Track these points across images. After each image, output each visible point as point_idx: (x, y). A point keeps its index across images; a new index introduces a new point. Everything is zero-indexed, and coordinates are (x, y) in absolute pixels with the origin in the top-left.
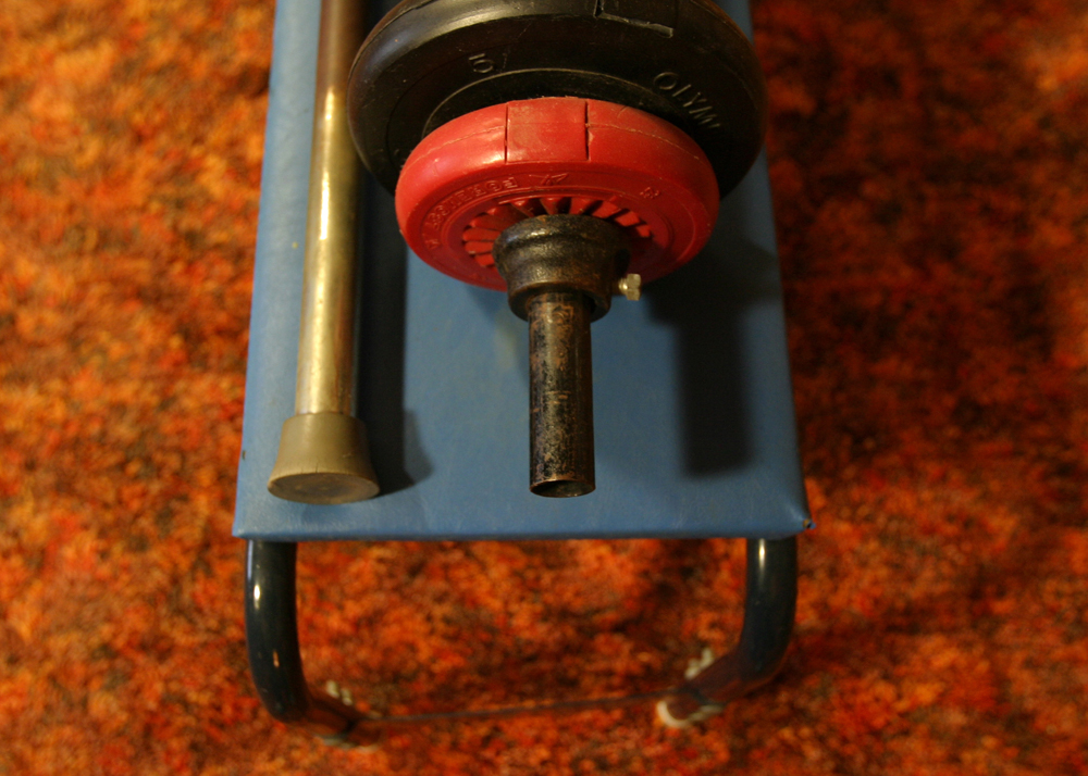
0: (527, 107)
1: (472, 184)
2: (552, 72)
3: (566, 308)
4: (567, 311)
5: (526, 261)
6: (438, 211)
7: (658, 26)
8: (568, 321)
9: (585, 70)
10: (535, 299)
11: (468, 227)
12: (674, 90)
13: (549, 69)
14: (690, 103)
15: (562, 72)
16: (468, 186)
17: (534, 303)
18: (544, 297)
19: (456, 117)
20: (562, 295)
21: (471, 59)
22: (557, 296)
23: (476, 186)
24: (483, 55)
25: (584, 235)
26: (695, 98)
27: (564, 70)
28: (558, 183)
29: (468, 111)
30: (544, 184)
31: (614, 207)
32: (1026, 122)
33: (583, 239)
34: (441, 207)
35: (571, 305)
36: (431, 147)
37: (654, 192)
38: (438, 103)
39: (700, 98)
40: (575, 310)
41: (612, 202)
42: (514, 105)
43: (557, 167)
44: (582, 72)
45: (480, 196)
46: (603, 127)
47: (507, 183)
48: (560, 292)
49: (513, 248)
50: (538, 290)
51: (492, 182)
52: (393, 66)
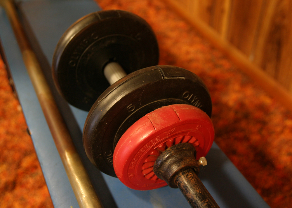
0: (153, 113)
1: (145, 145)
2: (153, 103)
3: (189, 174)
4: (191, 175)
5: (169, 165)
6: (134, 161)
7: (180, 78)
8: (193, 177)
9: (163, 99)
10: (177, 177)
11: (144, 163)
12: (189, 97)
13: (152, 103)
14: (193, 101)
15: (156, 102)
16: (144, 145)
17: (178, 178)
18: (181, 174)
19: (129, 127)
20: (186, 171)
21: (127, 107)
22: (185, 171)
23: (147, 144)
24: (131, 105)
25: (184, 149)
26: (194, 99)
27: (157, 101)
28: (173, 133)
29: (134, 123)
30: (169, 135)
31: (189, 137)
32: (231, 115)
33: (185, 150)
34: (134, 159)
35: (191, 172)
36: (125, 139)
37: (200, 127)
38: (118, 128)
39: (196, 98)
40: (193, 174)
41: (188, 135)
42: (149, 114)
43: (172, 127)
44: (162, 100)
45: (149, 147)
46: (179, 110)
47: (157, 139)
48: (185, 170)
49: (163, 163)
50: (177, 173)
51: (152, 141)
52: (102, 119)
